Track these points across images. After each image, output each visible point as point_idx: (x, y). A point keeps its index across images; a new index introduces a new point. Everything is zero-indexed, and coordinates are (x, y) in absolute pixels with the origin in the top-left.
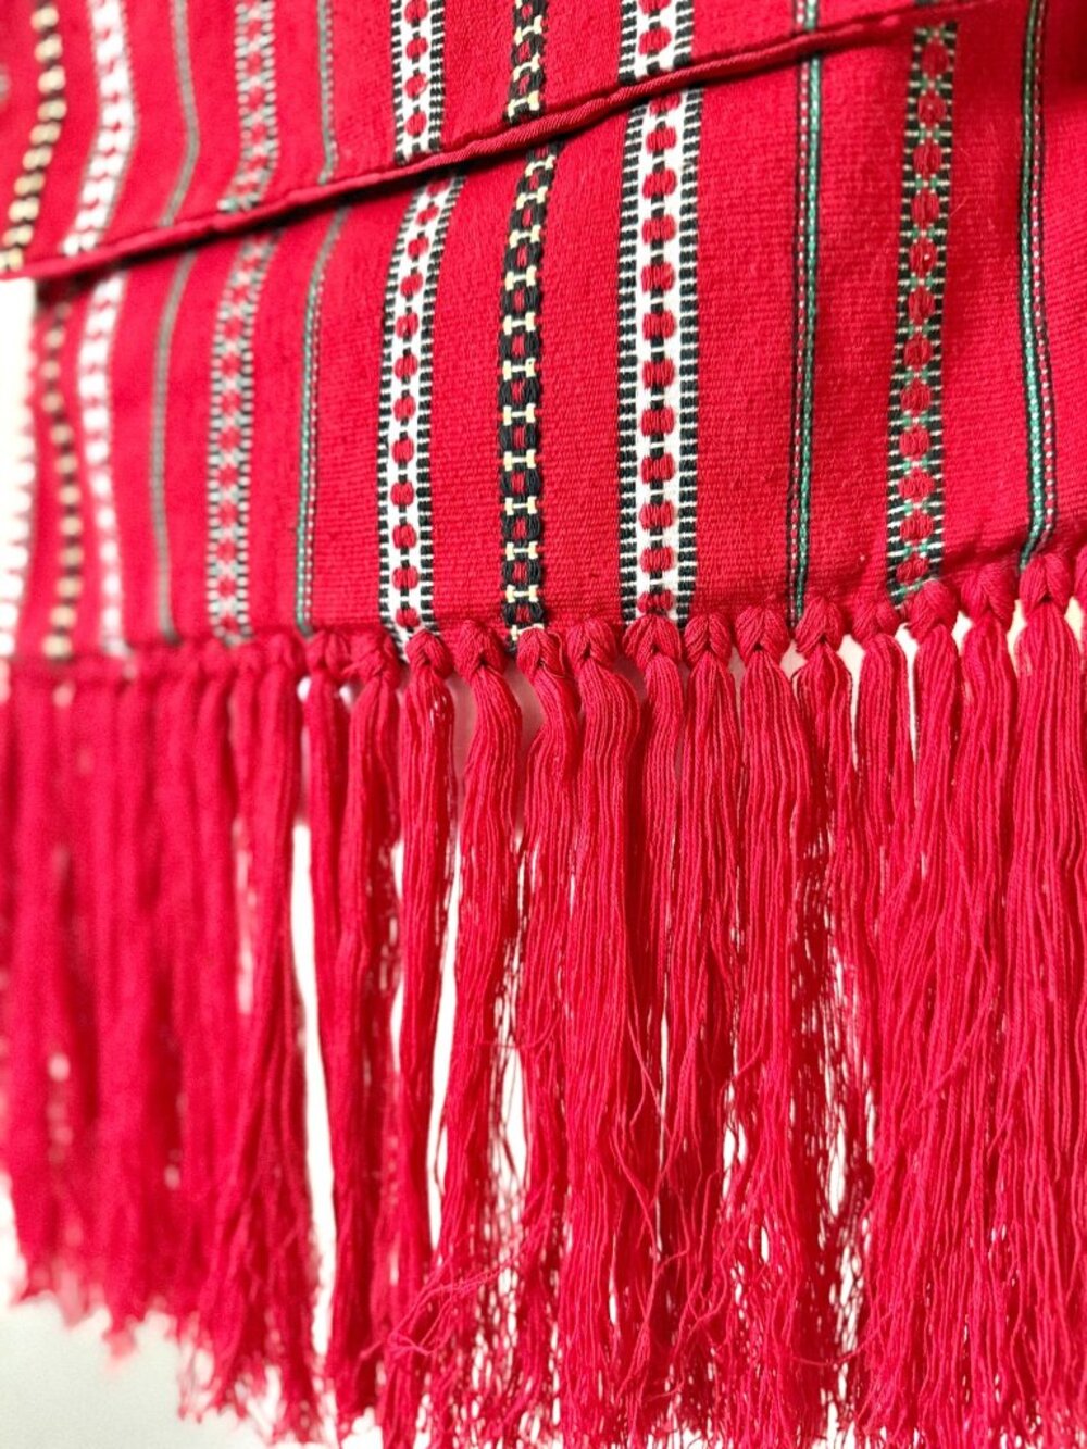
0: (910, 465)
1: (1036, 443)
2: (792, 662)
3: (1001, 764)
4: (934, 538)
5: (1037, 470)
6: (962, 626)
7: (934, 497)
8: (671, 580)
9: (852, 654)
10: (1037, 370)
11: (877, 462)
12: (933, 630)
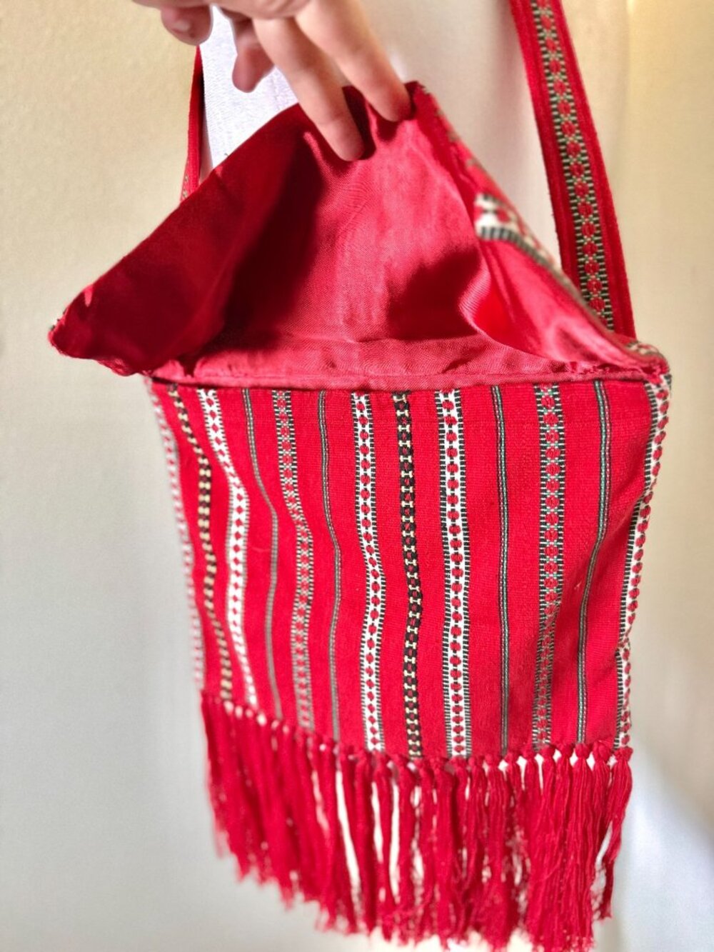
0: (540, 718)
1: (581, 717)
2: (503, 766)
3: (566, 800)
4: (547, 739)
5: (580, 726)
6: (557, 755)
7: (548, 726)
8: (464, 753)
9: (522, 762)
10: (583, 693)
11: (529, 719)
12: (548, 754)
